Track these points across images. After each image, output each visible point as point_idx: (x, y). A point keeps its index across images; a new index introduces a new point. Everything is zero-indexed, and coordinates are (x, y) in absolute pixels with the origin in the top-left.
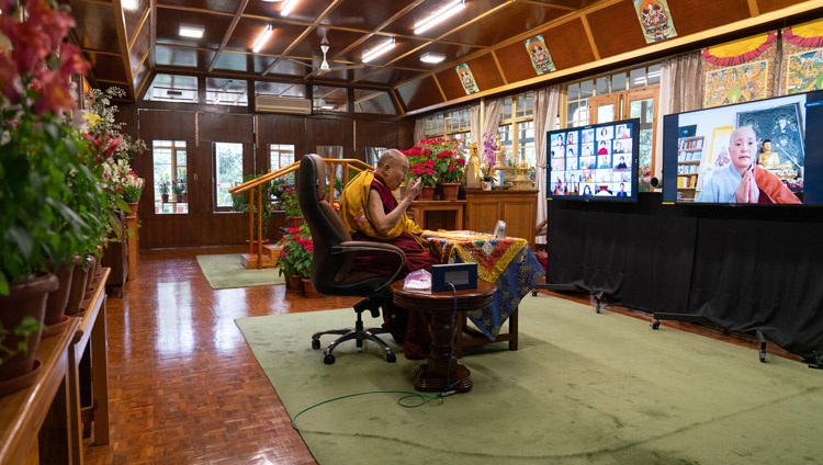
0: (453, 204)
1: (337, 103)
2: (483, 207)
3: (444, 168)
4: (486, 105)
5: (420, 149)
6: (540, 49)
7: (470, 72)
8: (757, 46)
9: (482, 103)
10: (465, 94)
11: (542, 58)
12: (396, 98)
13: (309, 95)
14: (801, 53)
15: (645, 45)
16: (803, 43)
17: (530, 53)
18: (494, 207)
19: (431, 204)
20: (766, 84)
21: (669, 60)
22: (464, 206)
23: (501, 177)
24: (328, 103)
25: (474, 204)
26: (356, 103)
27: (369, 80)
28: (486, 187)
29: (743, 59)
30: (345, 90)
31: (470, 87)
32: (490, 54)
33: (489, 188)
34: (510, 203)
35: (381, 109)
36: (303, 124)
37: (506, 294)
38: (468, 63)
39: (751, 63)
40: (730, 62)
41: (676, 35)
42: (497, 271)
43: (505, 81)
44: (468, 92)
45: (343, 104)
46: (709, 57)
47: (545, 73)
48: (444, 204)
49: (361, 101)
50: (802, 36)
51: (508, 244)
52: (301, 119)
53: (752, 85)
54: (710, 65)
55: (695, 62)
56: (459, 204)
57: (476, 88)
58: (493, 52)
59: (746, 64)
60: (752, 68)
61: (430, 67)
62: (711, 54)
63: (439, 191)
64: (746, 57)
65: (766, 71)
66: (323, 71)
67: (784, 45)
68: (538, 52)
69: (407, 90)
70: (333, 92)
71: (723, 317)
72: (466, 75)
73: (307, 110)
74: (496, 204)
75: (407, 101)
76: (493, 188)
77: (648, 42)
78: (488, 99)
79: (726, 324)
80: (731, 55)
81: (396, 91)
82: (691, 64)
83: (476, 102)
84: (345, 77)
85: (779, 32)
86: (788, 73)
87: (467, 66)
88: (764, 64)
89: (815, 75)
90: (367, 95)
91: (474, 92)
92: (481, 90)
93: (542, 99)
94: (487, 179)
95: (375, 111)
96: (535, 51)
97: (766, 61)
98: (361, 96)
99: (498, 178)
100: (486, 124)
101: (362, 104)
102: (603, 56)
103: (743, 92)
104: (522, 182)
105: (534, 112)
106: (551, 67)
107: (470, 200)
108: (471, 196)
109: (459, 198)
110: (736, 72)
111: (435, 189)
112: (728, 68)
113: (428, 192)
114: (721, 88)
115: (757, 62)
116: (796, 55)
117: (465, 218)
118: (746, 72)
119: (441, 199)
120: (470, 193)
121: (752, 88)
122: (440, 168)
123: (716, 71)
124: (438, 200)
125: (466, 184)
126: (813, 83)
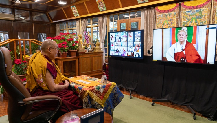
0: (74, 58)
1: (26, 16)
2: (85, 59)
3: (71, 45)
4: (82, 20)
5: (60, 37)
6: (101, 2)
7: (76, 9)
8: (173, 7)
9: (80, 20)
10: (74, 16)
11: (102, 5)
12: (48, 16)
13: (13, 13)
14: (187, 11)
15: (137, 4)
16: (187, 8)
17: (98, 3)
18: (89, 58)
19: (66, 59)
20: (176, 20)
21: (144, 10)
22: (79, 59)
23: (91, 47)
24: (22, 16)
25: (82, 58)
26: (33, 17)
27: (38, 9)
28: (86, 51)
29: (168, 11)
30: (29, 12)
31: (76, 14)
32: (83, 3)
33: (87, 52)
34: (94, 57)
35: (43, 20)
36: (11, 24)
37: (109, 108)
38: (75, 5)
39: (171, 13)
40: (164, 12)
41: (148, 1)
42: (105, 99)
43: (89, 13)
44: (75, 16)
45: (28, 17)
46: (158, 10)
47: (103, 11)
48: (71, 59)
49: (35, 16)
50: (187, 5)
51: (109, 86)
52: (10, 22)
53: (171, 20)
54: (158, 12)
55: (153, 11)
56: (76, 58)
57: (78, 15)
58: (84, 2)
59: (169, 13)
60: (172, 14)
61: (61, 6)
62: (158, 9)
63: (69, 54)
64: (169, 11)
65: (176, 16)
66: (17, 4)
67: (181, 8)
68: (101, 3)
69: (53, 13)
70: (24, 13)
71: (174, 100)
72: (74, 10)
73: (13, 19)
74: (90, 57)
75: (53, 17)
76: (88, 52)
77: (139, 3)
78: (82, 19)
79: (176, 102)
80: (165, 10)
81: (49, 14)
82: (151, 12)
83: (78, 19)
84: (28, 7)
85: (180, 3)
86: (183, 17)
87: (75, 7)
88: (175, 13)
89: (191, 18)
90: (37, 14)
91: (77, 16)
92: (80, 15)
93: (101, 20)
94: (86, 48)
95: (41, 20)
96: (99, 3)
97: (176, 12)
98: (35, 15)
99: (90, 48)
100: (82, 27)
101: (35, 18)
102: (123, 7)
103: (168, 22)
104: (98, 49)
105: (99, 24)
106: (105, 9)
108: (81, 55)
109: (77, 56)
110: (166, 15)
111: (67, 53)
112: (164, 14)
113: (64, 54)
114: (161, 20)
115: (173, 13)
116: (185, 11)
117: (79, 63)
118: (169, 15)
119: (70, 57)
120: (81, 54)
121: (171, 21)
122: (69, 45)
123: (160, 14)
124: (68, 57)
125: (79, 50)
126: (191, 20)
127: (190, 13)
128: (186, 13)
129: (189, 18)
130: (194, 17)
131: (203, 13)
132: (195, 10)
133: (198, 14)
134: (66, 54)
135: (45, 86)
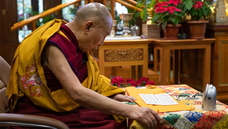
0: (199, 42)
3: (189, 5)
19: (175, 44)
22: (213, 45)
25: (223, 42)
48: (189, 43)
56: (206, 43)
63: (185, 30)
107: (220, 39)
108: (222, 34)
109: (206, 36)
111: (180, 28)
113: (172, 31)
117: (214, 57)
119: (187, 38)
120: (220, 31)
122: (184, 6)
124: (183, 38)
125: (215, 21)
134: (177, 30)
135: (39, 95)
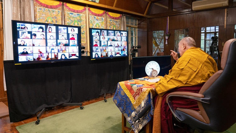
40: (47, 6)
53: (56, 17)
54: (38, 4)
60: (55, 11)
67: (64, 8)
80: (47, 4)
85: (63, 3)
86: (67, 17)
88: (59, 12)
110: (49, 11)
112: (46, 8)
114: (43, 15)
115: (57, 10)
116: (68, 12)
118: (53, 12)
121: (56, 19)
123: (41, 8)
126: (73, 22)
127: (73, 15)
128: (69, 14)
129: (72, 19)
130: (76, 20)
131: (82, 18)
132: (76, 14)
133: (78, 18)
